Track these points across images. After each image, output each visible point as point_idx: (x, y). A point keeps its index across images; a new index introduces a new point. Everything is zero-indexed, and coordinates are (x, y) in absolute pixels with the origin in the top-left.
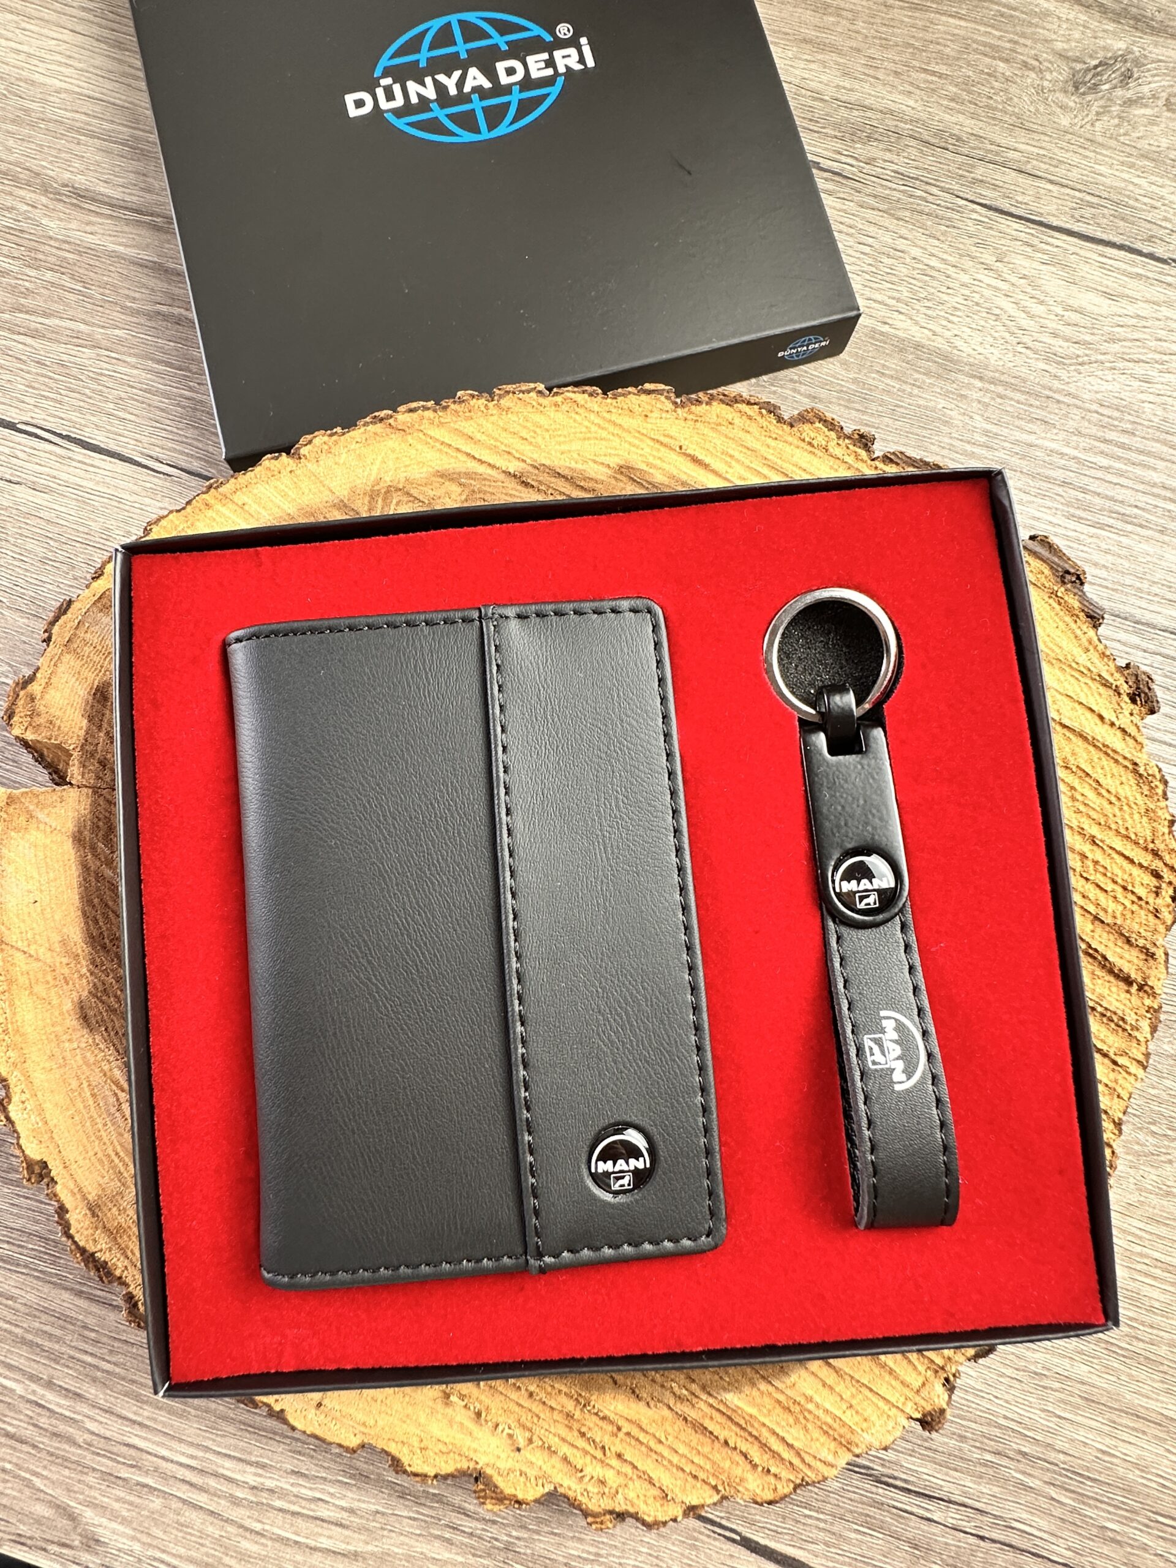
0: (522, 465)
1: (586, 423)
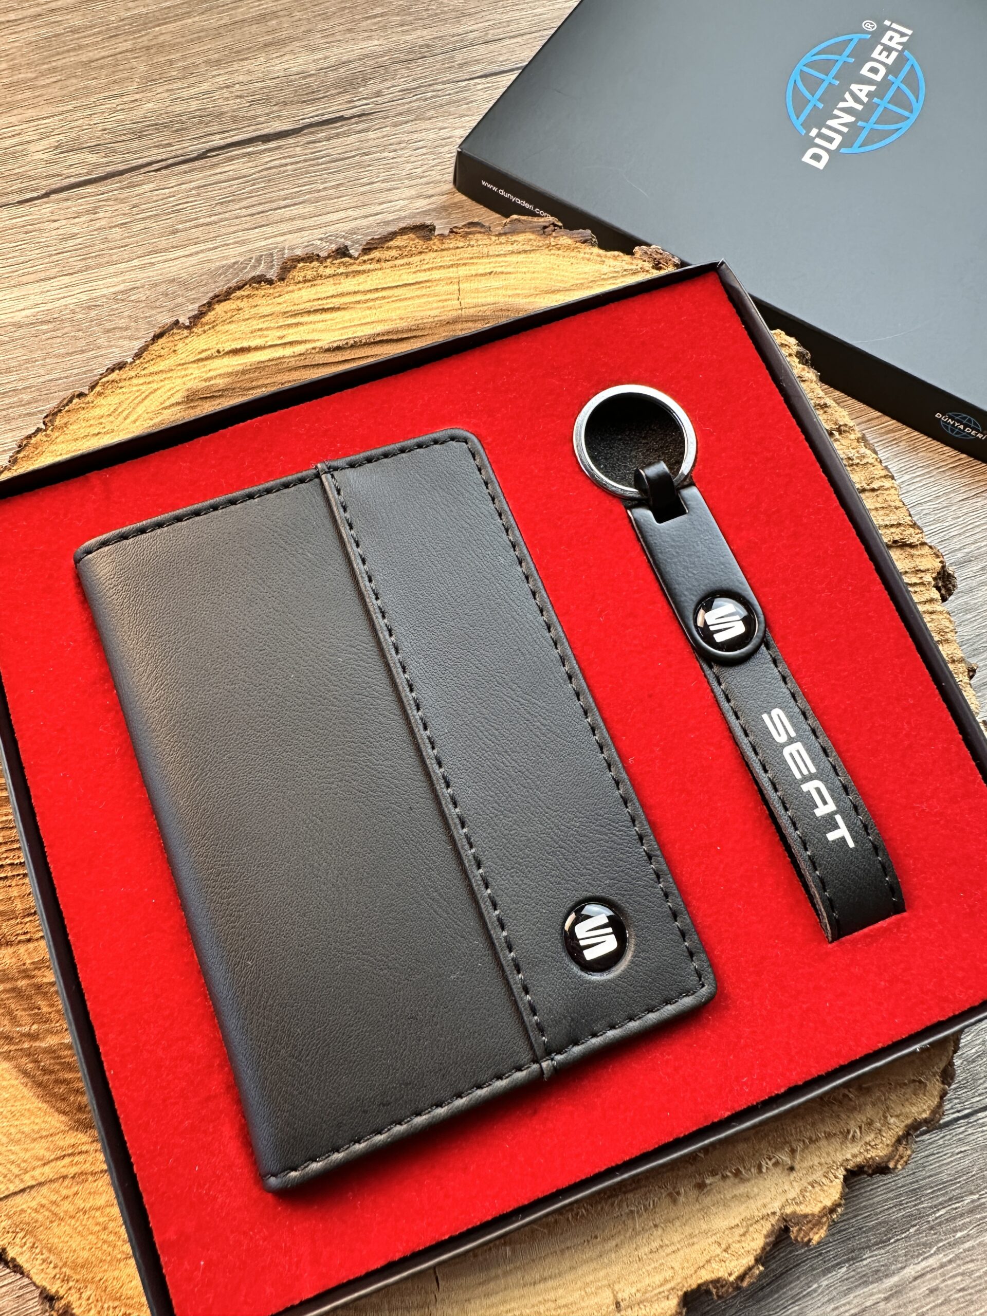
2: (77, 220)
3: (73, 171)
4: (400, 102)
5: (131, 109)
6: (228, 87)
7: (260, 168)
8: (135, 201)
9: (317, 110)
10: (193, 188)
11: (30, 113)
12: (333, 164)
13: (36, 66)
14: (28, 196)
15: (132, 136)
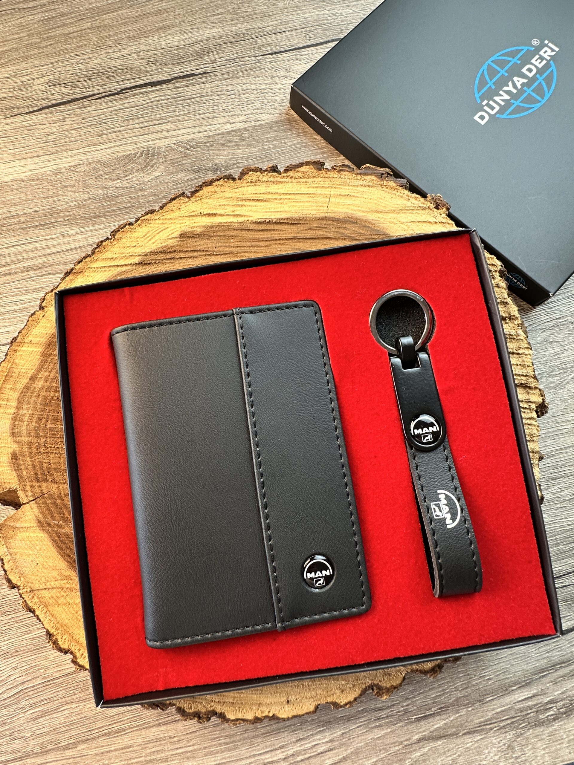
0: (140, 257)
1: (157, 226)
2: (54, 125)
3: (54, 97)
4: (224, 67)
5: (87, 63)
6: (137, 53)
7: (148, 101)
8: (84, 116)
9: (181, 69)
10: (114, 111)
11: (36, 62)
12: (186, 101)
13: (41, 35)
14: (32, 110)
15: (86, 79)
